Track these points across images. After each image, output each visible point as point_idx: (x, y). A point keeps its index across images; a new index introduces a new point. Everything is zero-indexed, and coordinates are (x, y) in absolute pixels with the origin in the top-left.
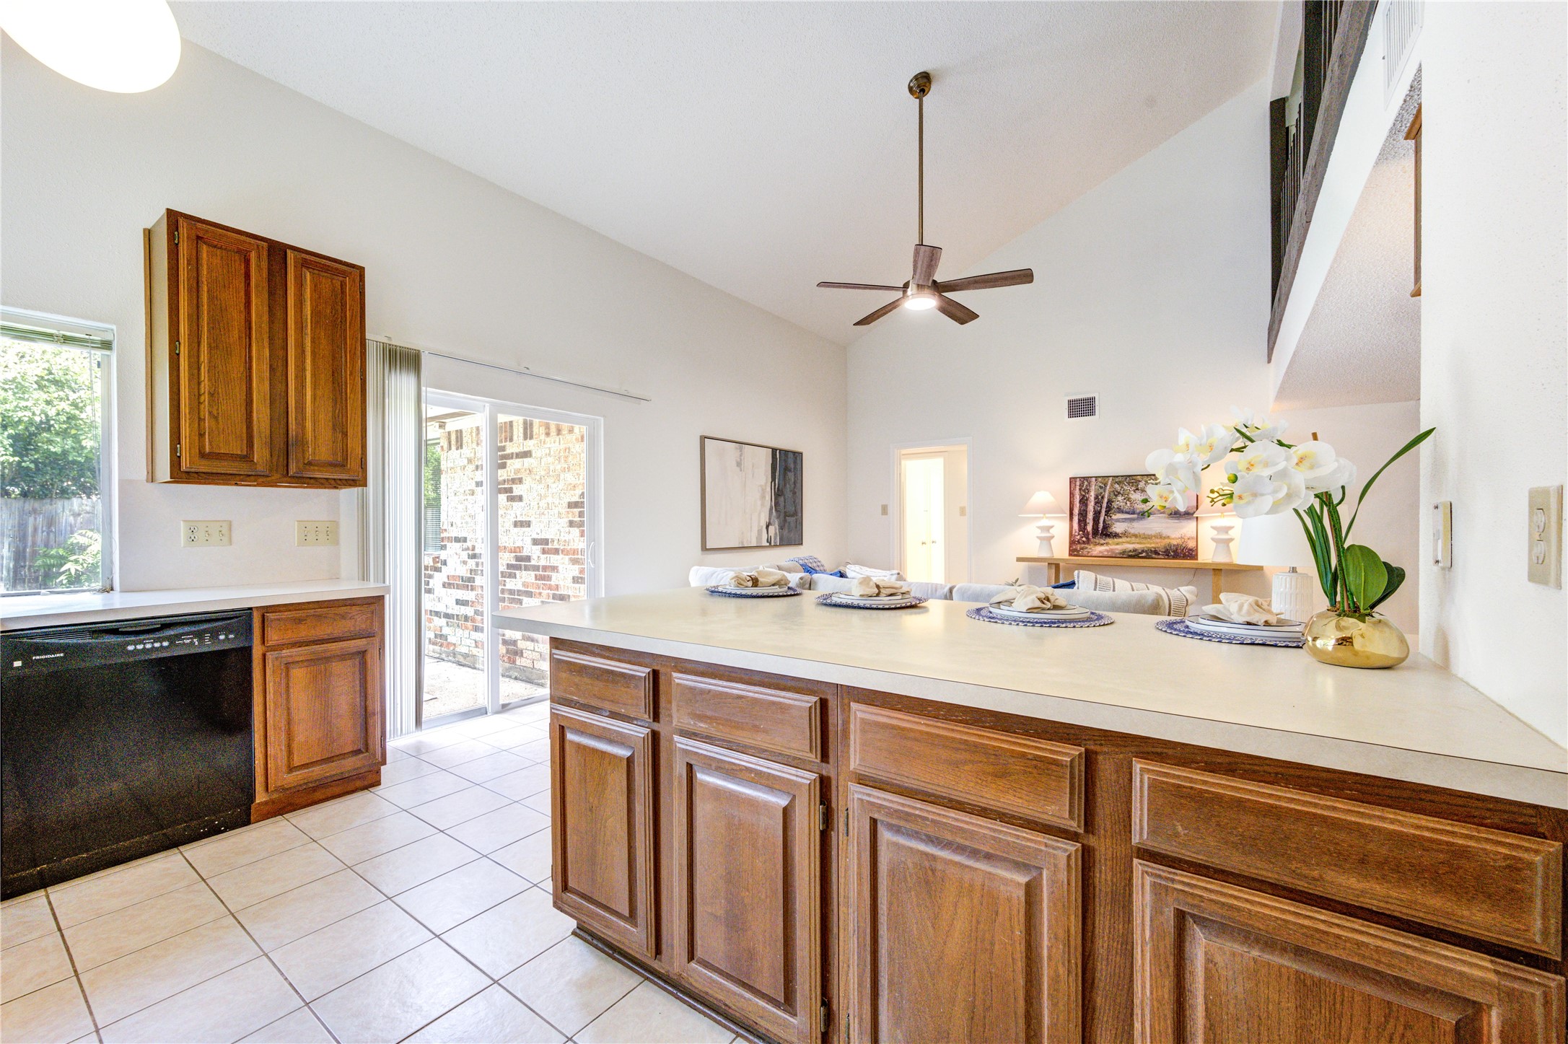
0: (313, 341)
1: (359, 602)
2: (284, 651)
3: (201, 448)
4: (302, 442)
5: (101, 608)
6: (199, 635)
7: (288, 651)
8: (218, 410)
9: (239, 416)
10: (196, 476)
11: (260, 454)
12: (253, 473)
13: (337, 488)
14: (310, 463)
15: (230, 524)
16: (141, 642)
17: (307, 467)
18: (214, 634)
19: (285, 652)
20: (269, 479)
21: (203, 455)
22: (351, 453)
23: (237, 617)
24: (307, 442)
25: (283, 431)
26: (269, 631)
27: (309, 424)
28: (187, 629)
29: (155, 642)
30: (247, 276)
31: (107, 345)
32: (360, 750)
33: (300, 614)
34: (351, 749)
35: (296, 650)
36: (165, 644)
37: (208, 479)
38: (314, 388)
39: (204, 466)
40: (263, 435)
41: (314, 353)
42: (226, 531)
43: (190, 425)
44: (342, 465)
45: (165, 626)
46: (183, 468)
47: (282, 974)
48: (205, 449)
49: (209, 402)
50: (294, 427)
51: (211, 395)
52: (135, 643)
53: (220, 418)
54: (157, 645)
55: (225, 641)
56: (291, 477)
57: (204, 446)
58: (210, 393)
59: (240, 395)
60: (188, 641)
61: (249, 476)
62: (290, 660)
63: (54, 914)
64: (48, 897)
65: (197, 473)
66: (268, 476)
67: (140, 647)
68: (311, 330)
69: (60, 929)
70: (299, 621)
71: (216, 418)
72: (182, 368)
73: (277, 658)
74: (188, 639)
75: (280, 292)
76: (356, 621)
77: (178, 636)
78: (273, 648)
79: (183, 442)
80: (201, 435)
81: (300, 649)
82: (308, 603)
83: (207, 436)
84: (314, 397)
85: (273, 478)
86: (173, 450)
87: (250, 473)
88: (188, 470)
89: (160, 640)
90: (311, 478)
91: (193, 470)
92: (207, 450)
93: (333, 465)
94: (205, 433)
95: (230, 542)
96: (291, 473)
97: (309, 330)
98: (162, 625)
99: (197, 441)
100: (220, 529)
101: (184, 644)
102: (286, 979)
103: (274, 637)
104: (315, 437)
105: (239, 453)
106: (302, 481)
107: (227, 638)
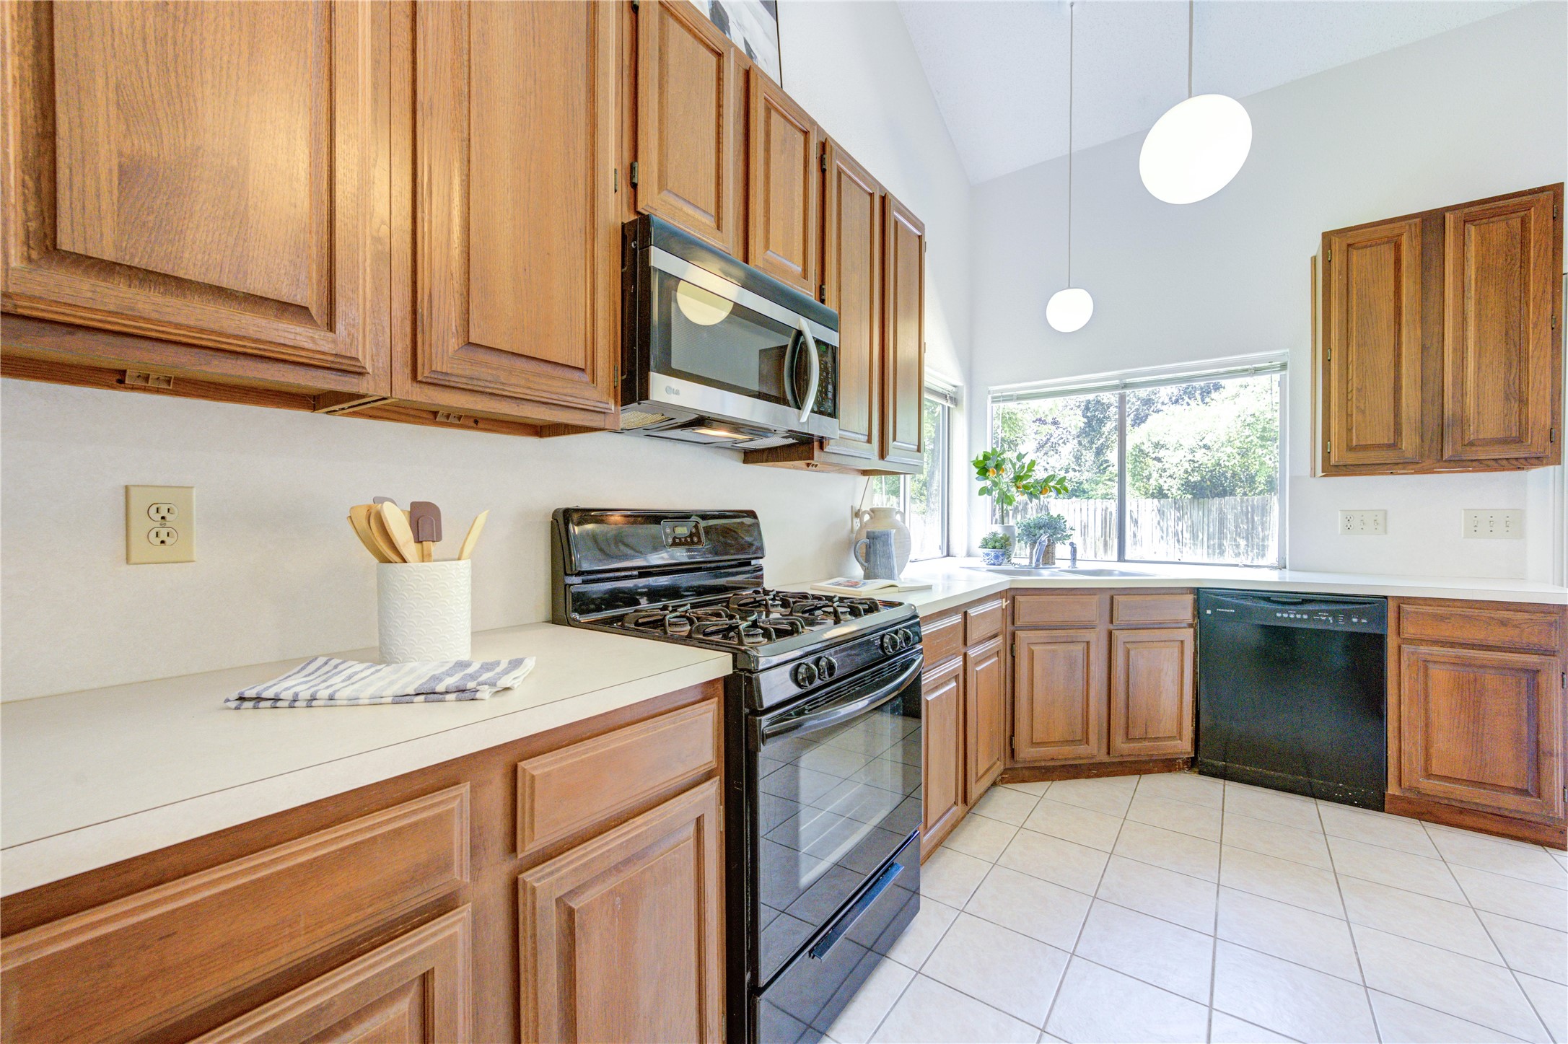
0: (1478, 303)
1: (1530, 608)
2: (1422, 647)
3: (1349, 440)
4: (1461, 421)
5: (1277, 580)
6: (1334, 614)
7: (1426, 648)
8: (1365, 403)
9: (1386, 405)
10: (1344, 468)
11: (1409, 443)
12: (1401, 461)
13: (1523, 469)
14: (1471, 444)
15: (1386, 513)
16: (1286, 611)
17: (1468, 448)
18: (1348, 616)
19: (1424, 649)
20: (1419, 466)
21: (1350, 448)
22: (1534, 424)
23: (1369, 603)
24: (1468, 420)
25: (1437, 412)
26: (1404, 624)
27: (1470, 401)
28: (1324, 607)
29: (1297, 613)
30: (1398, 262)
31: (1284, 366)
32: (1527, 791)
33: (1441, 611)
34: (1512, 785)
35: (1437, 649)
36: (1305, 617)
37: (1354, 471)
38: (1479, 355)
39: (1352, 458)
40: (1413, 421)
41: (1479, 316)
42: (1381, 521)
43: (1339, 421)
44: (1519, 440)
45: (1305, 601)
46: (1333, 462)
47: (1355, 947)
48: (1352, 442)
49: (1357, 399)
50: (1451, 406)
51: (1359, 390)
52: (1282, 611)
53: (1367, 412)
54: (1298, 616)
55: (1359, 624)
56: (1445, 461)
57: (1351, 440)
58: (1357, 388)
59: (1388, 385)
60: (1324, 618)
61: (1398, 464)
62: (1429, 658)
63: (1224, 799)
64: (1224, 786)
65: (1345, 466)
66: (1417, 463)
67: (1285, 615)
68: (1476, 290)
69: (1223, 810)
70: (1442, 618)
71: (1363, 412)
72: (1332, 372)
73: (1413, 653)
74: (1323, 616)
75: (1436, 263)
76: (1522, 631)
77: (1316, 613)
78: (1410, 641)
79: (1333, 438)
80: (1349, 430)
81: (1441, 649)
82: (1454, 600)
83: (1354, 431)
84: (1479, 369)
85: (1424, 464)
86: (1325, 447)
87: (1398, 461)
88: (1336, 464)
89: (1302, 613)
90: (1472, 460)
91: (1341, 463)
92: (1354, 443)
93: (1504, 441)
94: (1352, 428)
95: (1386, 532)
96: (1446, 457)
97: (1473, 292)
98: (1303, 600)
99: (1345, 436)
100: (1375, 518)
101: (1320, 620)
102: (1356, 953)
103: (1409, 629)
104: (1479, 413)
105: (1386, 442)
106: (1460, 464)
107: (1359, 622)
